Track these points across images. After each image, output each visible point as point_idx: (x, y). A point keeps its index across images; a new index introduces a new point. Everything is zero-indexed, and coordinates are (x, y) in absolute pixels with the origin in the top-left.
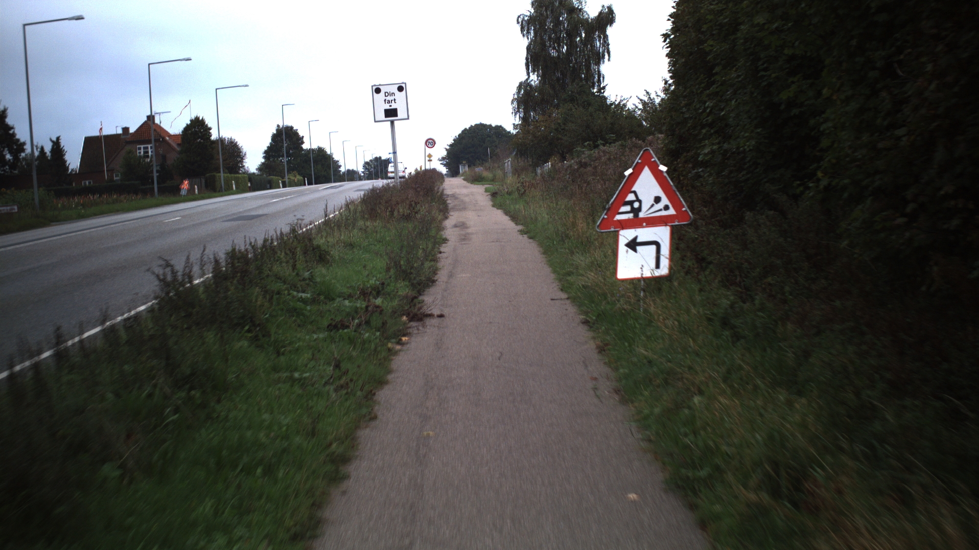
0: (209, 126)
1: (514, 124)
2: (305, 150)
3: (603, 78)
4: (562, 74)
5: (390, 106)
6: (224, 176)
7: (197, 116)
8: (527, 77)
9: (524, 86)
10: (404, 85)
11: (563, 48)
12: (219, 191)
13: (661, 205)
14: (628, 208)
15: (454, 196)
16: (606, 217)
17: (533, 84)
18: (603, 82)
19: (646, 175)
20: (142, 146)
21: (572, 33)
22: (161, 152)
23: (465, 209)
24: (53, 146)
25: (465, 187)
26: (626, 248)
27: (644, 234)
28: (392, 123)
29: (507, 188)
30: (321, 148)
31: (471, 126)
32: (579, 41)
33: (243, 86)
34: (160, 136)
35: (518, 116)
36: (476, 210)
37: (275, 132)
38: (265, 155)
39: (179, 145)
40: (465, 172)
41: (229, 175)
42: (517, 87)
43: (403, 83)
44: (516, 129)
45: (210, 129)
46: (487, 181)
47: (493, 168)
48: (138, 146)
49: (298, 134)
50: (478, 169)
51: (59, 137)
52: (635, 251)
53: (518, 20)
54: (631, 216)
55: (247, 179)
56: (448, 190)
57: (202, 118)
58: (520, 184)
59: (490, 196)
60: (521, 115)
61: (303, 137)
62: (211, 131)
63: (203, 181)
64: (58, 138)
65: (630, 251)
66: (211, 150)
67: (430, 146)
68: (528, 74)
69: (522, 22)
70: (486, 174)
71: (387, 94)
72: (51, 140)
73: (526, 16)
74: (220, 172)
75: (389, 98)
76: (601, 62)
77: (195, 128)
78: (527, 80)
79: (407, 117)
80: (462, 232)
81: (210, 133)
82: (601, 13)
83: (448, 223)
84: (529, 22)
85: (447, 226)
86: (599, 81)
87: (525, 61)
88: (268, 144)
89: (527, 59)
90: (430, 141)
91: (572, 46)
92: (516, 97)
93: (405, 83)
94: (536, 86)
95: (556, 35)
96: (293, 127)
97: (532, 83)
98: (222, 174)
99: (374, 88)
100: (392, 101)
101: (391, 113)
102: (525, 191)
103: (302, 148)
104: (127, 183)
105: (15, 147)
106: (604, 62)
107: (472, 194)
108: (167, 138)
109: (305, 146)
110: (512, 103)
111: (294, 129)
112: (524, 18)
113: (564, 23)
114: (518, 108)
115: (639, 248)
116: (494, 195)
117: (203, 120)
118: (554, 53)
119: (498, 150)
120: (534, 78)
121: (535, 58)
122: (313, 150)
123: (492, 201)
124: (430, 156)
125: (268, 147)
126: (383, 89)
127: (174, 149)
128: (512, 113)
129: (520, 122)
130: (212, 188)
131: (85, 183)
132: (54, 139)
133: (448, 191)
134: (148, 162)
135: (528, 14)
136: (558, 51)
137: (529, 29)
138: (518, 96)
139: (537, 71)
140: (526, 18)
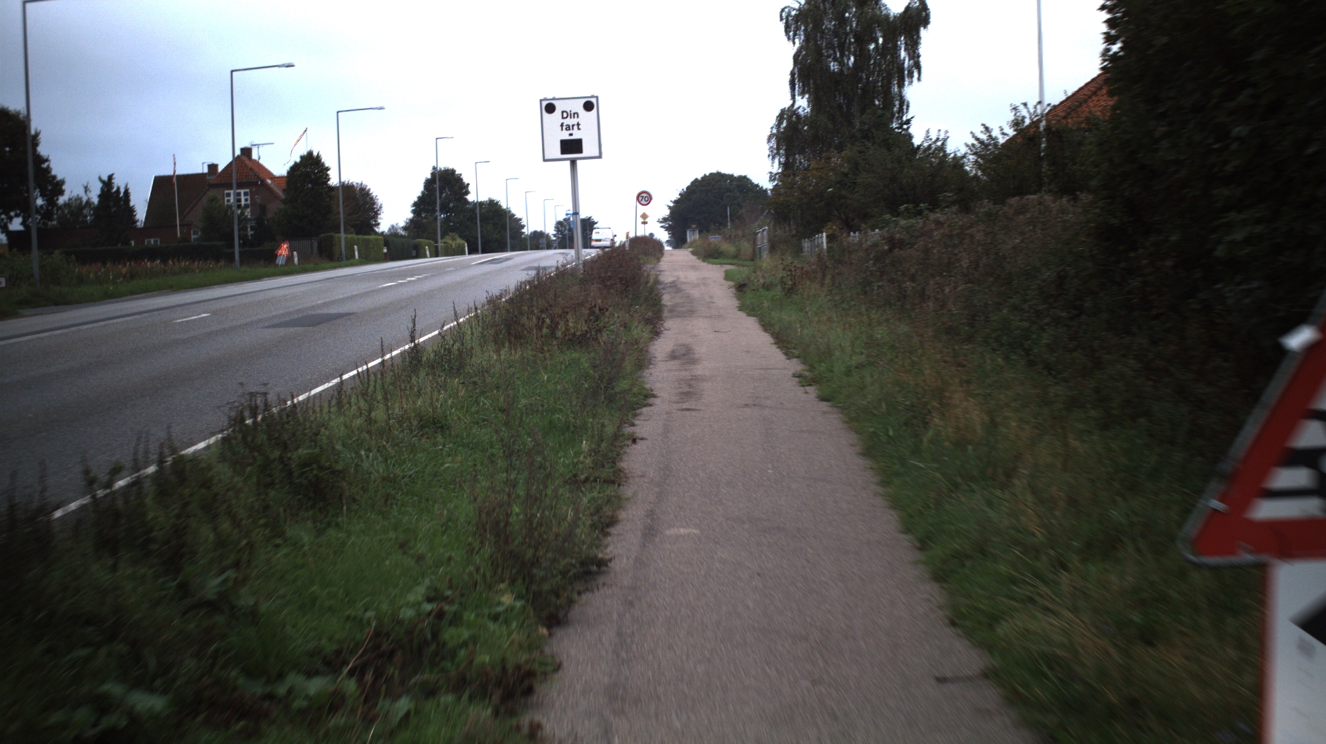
0: (327, 165)
1: (770, 174)
2: (471, 203)
3: (908, 106)
4: (846, 98)
5: (571, 135)
6: (346, 238)
7: (310, 151)
8: (791, 102)
9: (787, 115)
10: (594, 100)
11: (849, 59)
12: (338, 260)
15: (675, 286)
17: (802, 113)
18: (907, 112)
20: (232, 192)
21: (864, 37)
22: (259, 201)
23: (691, 313)
24: (102, 189)
25: (694, 268)
28: (573, 162)
29: (763, 277)
30: (494, 201)
31: (705, 175)
32: (874, 48)
33: (376, 108)
34: (258, 178)
35: (777, 161)
36: (711, 317)
37: (429, 177)
38: (414, 208)
39: (283, 190)
40: (695, 241)
41: (354, 236)
42: (777, 117)
43: (592, 97)
44: (774, 181)
45: (328, 169)
46: (728, 258)
47: (735, 237)
48: (226, 192)
49: (462, 180)
50: (714, 239)
51: (112, 175)
53: (781, 15)
55: (382, 242)
56: (666, 273)
57: (318, 154)
58: (783, 271)
59: (733, 289)
60: (781, 160)
61: (468, 184)
62: (329, 172)
63: (316, 244)
64: (110, 177)
66: (328, 199)
67: (643, 202)
68: (793, 97)
69: (787, 18)
70: (726, 247)
71: (565, 115)
72: (100, 179)
73: (794, 9)
74: (340, 233)
75: (569, 121)
76: (906, 83)
77: (306, 168)
78: (793, 105)
79: (597, 154)
80: (683, 373)
81: (328, 175)
82: (908, 8)
83: (660, 348)
84: (797, 18)
85: (657, 355)
86: (901, 111)
87: (790, 76)
88: (419, 194)
89: (792, 74)
90: (644, 195)
91: (862, 56)
92: (775, 131)
93: (597, 97)
94: (805, 116)
95: (840, 39)
96: (455, 171)
97: (800, 111)
98: (343, 235)
99: (544, 103)
100: (573, 126)
101: (571, 147)
103: (466, 199)
104: (207, 243)
105: (50, 188)
106: (910, 83)
107: (705, 282)
108: (269, 181)
109: (471, 198)
110: (769, 140)
111: (457, 173)
112: (790, 12)
113: (852, 22)
114: (778, 149)
116: (741, 288)
117: (318, 156)
118: (834, 66)
119: (743, 210)
120: (803, 103)
121: (806, 73)
122: (481, 204)
123: (738, 298)
124: (644, 216)
125: (419, 197)
126: (560, 106)
127: (277, 197)
128: (769, 156)
129: (780, 171)
130: (329, 256)
131: (149, 242)
132: (105, 178)
133: (667, 278)
135: (797, 6)
136: (841, 63)
137: (797, 29)
138: (778, 131)
139: (808, 92)
140: (793, 13)
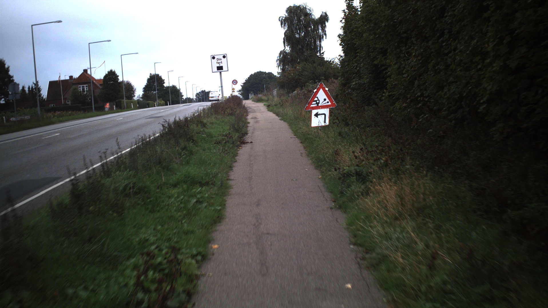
0: (118, 75)
1: (278, 72)
2: (166, 87)
3: (322, 48)
4: (302, 46)
5: (220, 65)
6: (126, 101)
7: (111, 70)
8: (284, 48)
9: (282, 53)
10: (226, 55)
11: (302, 33)
12: (124, 109)
13: (326, 101)
14: (315, 103)
15: (250, 107)
16: (308, 106)
18: (322, 50)
19: (321, 91)
20: (81, 86)
21: (306, 26)
23: (255, 112)
25: (253, 104)
26: (315, 116)
27: (320, 111)
28: (220, 73)
29: (275, 103)
30: (174, 86)
31: (255, 72)
32: (310, 30)
33: (135, 53)
35: (280, 68)
36: (260, 112)
37: (149, 77)
38: (143, 90)
39: (101, 85)
40: (253, 97)
41: (128, 100)
42: (279, 53)
43: (225, 54)
44: (279, 74)
46: (265, 101)
47: (267, 94)
48: (79, 86)
49: (161, 78)
50: (260, 96)
52: (317, 117)
53: (279, 19)
54: (316, 105)
55: (136, 102)
56: (246, 105)
57: (114, 71)
58: (280, 101)
59: (266, 107)
60: (281, 68)
61: (164, 80)
63: (115, 104)
64: (37, 82)
65: (316, 117)
66: (118, 87)
67: (234, 84)
68: (285, 46)
69: (281, 20)
70: (264, 98)
71: (218, 59)
72: (34, 83)
73: (284, 17)
74: (124, 99)
75: (219, 61)
77: (110, 76)
78: (284, 50)
79: (227, 70)
80: (255, 120)
81: (118, 78)
82: (321, 16)
84: (285, 20)
85: (248, 118)
86: (320, 50)
87: (283, 40)
88: (145, 84)
89: (284, 39)
90: (235, 81)
91: (307, 32)
92: (278, 58)
94: (289, 53)
95: (299, 26)
96: (159, 75)
97: (287, 51)
99: (212, 56)
101: (220, 68)
102: (283, 104)
103: (164, 86)
104: (74, 105)
106: (323, 40)
107: (258, 106)
108: (94, 81)
110: (277, 61)
112: (282, 18)
113: (302, 21)
114: (280, 64)
115: (318, 116)
116: (268, 106)
118: (297, 36)
119: (270, 85)
120: (288, 49)
121: (288, 39)
122: (170, 87)
123: (267, 109)
124: (234, 89)
125: (145, 86)
126: (216, 57)
127: (99, 88)
128: (277, 66)
129: (281, 71)
131: (51, 106)
134: (85, 94)
135: (285, 16)
136: (300, 35)
137: (285, 24)
138: (280, 58)
139: (290, 45)
140: (283, 18)
